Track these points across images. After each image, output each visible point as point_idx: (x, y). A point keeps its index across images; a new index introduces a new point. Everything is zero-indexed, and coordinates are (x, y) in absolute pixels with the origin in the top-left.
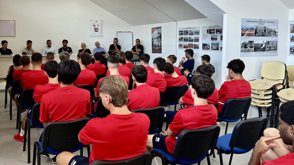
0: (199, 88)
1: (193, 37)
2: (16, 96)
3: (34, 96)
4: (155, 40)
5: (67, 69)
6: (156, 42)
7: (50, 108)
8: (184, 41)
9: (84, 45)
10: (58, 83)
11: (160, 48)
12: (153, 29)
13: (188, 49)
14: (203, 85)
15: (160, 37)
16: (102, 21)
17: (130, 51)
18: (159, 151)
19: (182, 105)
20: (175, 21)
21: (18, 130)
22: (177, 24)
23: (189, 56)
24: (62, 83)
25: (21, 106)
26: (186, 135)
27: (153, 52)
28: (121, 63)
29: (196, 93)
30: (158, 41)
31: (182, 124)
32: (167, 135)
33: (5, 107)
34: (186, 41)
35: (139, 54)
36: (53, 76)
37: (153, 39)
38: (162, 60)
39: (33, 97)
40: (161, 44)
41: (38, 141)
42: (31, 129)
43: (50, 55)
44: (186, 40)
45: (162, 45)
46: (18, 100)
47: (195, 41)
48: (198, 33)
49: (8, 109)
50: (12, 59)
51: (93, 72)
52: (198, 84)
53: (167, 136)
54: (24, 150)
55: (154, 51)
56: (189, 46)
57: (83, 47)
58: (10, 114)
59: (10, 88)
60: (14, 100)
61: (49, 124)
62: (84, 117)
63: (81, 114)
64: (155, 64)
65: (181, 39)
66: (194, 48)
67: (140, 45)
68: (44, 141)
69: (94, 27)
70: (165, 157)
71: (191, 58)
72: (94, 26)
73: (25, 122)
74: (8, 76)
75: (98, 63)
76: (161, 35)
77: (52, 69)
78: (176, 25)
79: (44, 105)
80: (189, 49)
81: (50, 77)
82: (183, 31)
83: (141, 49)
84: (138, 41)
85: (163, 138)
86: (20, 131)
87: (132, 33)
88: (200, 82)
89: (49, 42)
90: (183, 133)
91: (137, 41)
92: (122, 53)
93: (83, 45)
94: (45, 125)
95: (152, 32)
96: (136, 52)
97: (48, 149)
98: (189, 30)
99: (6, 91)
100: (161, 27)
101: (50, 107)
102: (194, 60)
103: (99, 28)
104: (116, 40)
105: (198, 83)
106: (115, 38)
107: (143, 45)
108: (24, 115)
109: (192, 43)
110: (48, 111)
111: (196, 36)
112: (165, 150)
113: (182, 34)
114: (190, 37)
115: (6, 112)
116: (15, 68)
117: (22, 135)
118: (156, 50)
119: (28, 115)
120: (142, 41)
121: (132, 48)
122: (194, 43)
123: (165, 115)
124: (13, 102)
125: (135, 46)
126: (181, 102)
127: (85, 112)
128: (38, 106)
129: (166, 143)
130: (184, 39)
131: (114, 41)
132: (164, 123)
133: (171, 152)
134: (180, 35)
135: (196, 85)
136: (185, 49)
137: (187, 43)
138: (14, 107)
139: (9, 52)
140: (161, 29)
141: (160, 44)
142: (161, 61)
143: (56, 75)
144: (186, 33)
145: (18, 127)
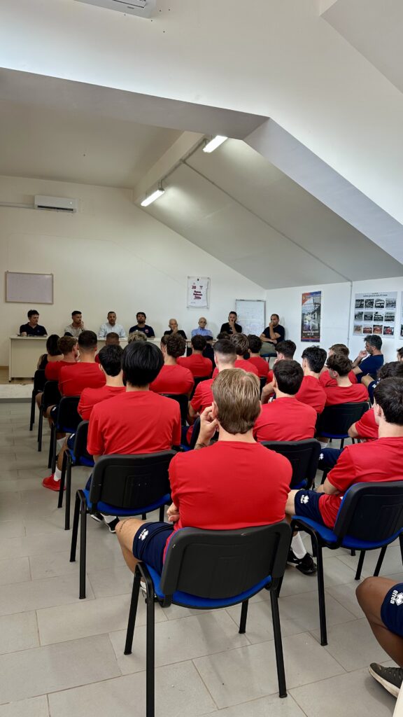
0: (389, 403)
1: (383, 312)
2: (50, 408)
3: (80, 408)
4: (308, 317)
5: (138, 358)
6: (310, 321)
7: (105, 429)
8: (365, 319)
9: (173, 322)
10: (122, 385)
11: (316, 332)
12: (306, 296)
13: (371, 335)
14: (397, 398)
15: (318, 311)
16: (208, 278)
17: (259, 336)
18: (307, 521)
19: (356, 438)
20: (349, 280)
21: (51, 470)
22: (352, 286)
23: (374, 348)
24: (130, 384)
25: (58, 427)
26: (361, 492)
27: (302, 340)
28: (240, 355)
29: (383, 414)
30: (315, 318)
31: (353, 472)
32: (323, 491)
33: (31, 429)
34: (369, 320)
35: (275, 342)
36: (114, 373)
37: (303, 315)
38: (319, 352)
39: (79, 410)
40: (319, 325)
41: (83, 488)
42: (72, 469)
43: (113, 337)
44: (369, 317)
45: (321, 326)
46: (53, 416)
47: (386, 320)
48: (392, 304)
49: (36, 432)
50: (45, 343)
51: (189, 370)
52: (388, 397)
53: (323, 494)
54: (60, 506)
55: (305, 338)
56: (374, 329)
57: (172, 326)
58: (39, 440)
59: (40, 395)
60: (45, 417)
61: (103, 457)
62: (167, 448)
63: (163, 443)
64: (306, 359)
65: (358, 316)
66: (384, 334)
67: (279, 326)
68: (94, 488)
69: (194, 290)
70: (317, 533)
71: (376, 353)
72: (194, 287)
73: (62, 454)
74: (37, 373)
75: (197, 355)
76: (320, 307)
77: (112, 359)
78: (350, 288)
79: (96, 422)
80: (373, 336)
81: (109, 374)
82: (362, 300)
83: (280, 334)
84: (276, 317)
85: (315, 498)
86: (54, 471)
87: (265, 302)
88: (392, 393)
89: (112, 315)
90: (355, 489)
91: (273, 317)
92: (242, 338)
93: (173, 324)
94: (97, 460)
95: (304, 301)
96: (270, 338)
97: (100, 504)
98: (375, 298)
99: (33, 400)
100: (320, 292)
101: (107, 426)
102: (382, 355)
103: (203, 291)
104: (233, 315)
105: (389, 394)
106: (233, 311)
107: (284, 327)
108: (61, 443)
109: (380, 323)
110: (102, 434)
111: (390, 310)
112: (319, 520)
113: (361, 306)
114: (377, 313)
115: (32, 437)
116: (50, 359)
117: (56, 478)
118: (308, 337)
119: (70, 443)
120: (283, 318)
121: (263, 331)
122: (384, 324)
123: (322, 456)
124: (43, 421)
125: (268, 328)
126: (353, 432)
127: (170, 439)
128: (86, 426)
129: (320, 506)
130: (365, 316)
131: (230, 317)
132: (318, 470)
133: (329, 525)
134: (356, 307)
135: (384, 397)
136: (365, 335)
137: (371, 324)
138: (46, 430)
139: (41, 331)
140: (320, 296)
141: (317, 325)
142: (317, 354)
143: (120, 371)
144: (370, 303)
145: (52, 466)
